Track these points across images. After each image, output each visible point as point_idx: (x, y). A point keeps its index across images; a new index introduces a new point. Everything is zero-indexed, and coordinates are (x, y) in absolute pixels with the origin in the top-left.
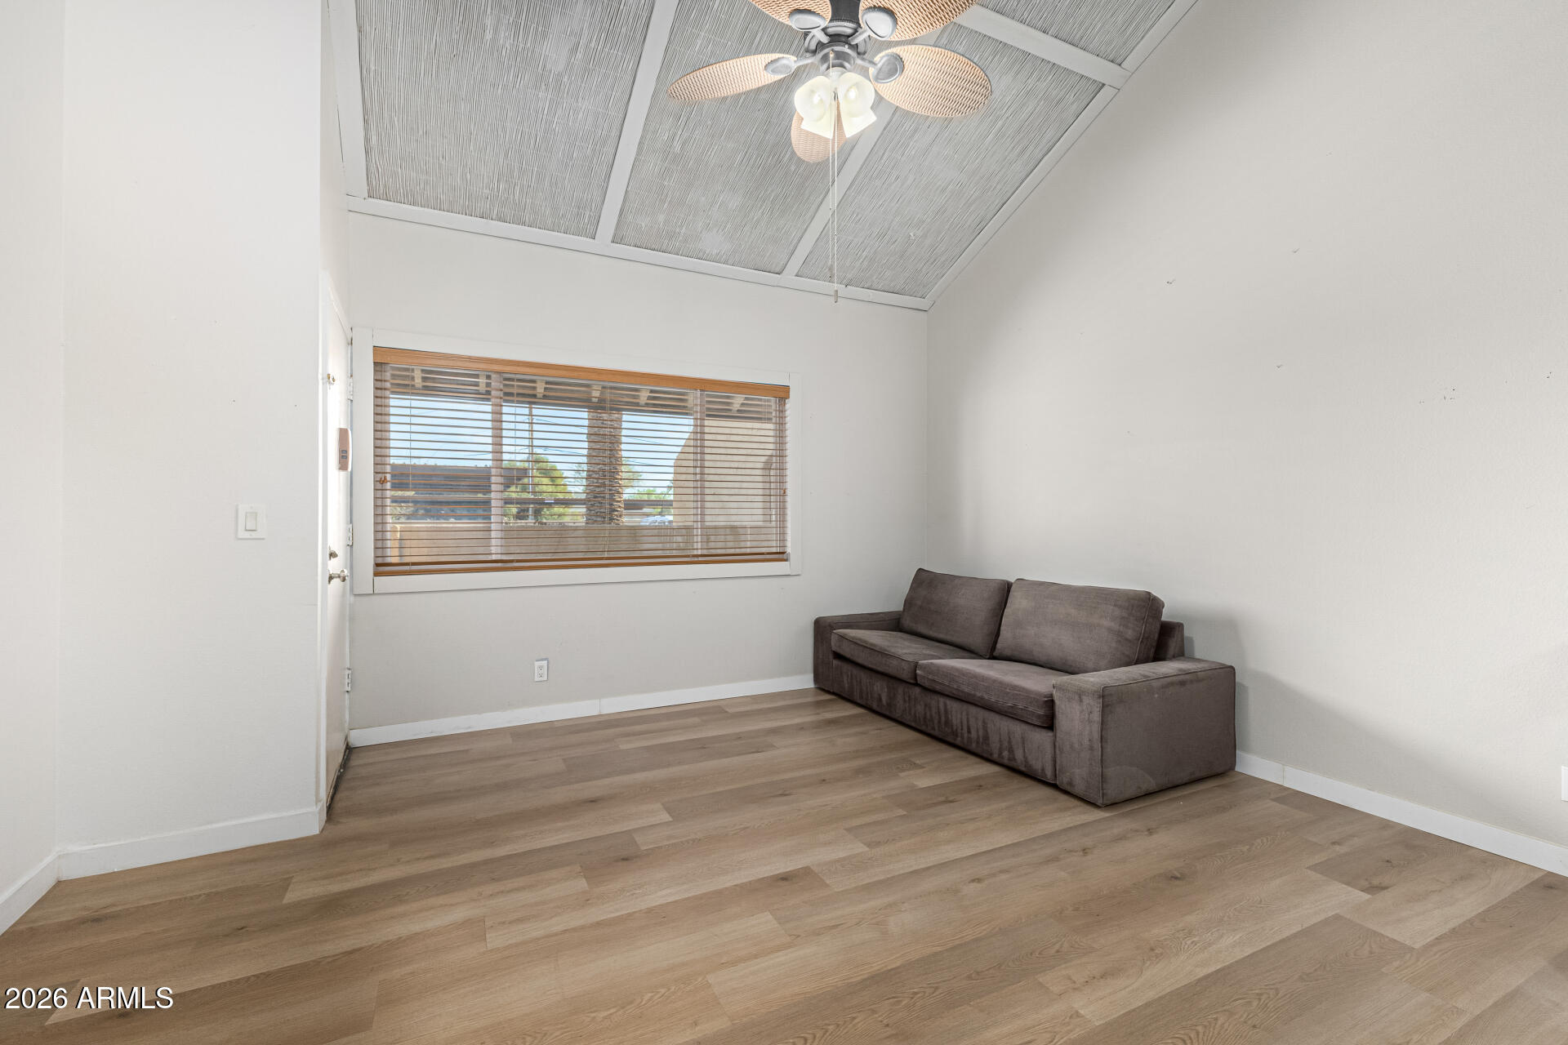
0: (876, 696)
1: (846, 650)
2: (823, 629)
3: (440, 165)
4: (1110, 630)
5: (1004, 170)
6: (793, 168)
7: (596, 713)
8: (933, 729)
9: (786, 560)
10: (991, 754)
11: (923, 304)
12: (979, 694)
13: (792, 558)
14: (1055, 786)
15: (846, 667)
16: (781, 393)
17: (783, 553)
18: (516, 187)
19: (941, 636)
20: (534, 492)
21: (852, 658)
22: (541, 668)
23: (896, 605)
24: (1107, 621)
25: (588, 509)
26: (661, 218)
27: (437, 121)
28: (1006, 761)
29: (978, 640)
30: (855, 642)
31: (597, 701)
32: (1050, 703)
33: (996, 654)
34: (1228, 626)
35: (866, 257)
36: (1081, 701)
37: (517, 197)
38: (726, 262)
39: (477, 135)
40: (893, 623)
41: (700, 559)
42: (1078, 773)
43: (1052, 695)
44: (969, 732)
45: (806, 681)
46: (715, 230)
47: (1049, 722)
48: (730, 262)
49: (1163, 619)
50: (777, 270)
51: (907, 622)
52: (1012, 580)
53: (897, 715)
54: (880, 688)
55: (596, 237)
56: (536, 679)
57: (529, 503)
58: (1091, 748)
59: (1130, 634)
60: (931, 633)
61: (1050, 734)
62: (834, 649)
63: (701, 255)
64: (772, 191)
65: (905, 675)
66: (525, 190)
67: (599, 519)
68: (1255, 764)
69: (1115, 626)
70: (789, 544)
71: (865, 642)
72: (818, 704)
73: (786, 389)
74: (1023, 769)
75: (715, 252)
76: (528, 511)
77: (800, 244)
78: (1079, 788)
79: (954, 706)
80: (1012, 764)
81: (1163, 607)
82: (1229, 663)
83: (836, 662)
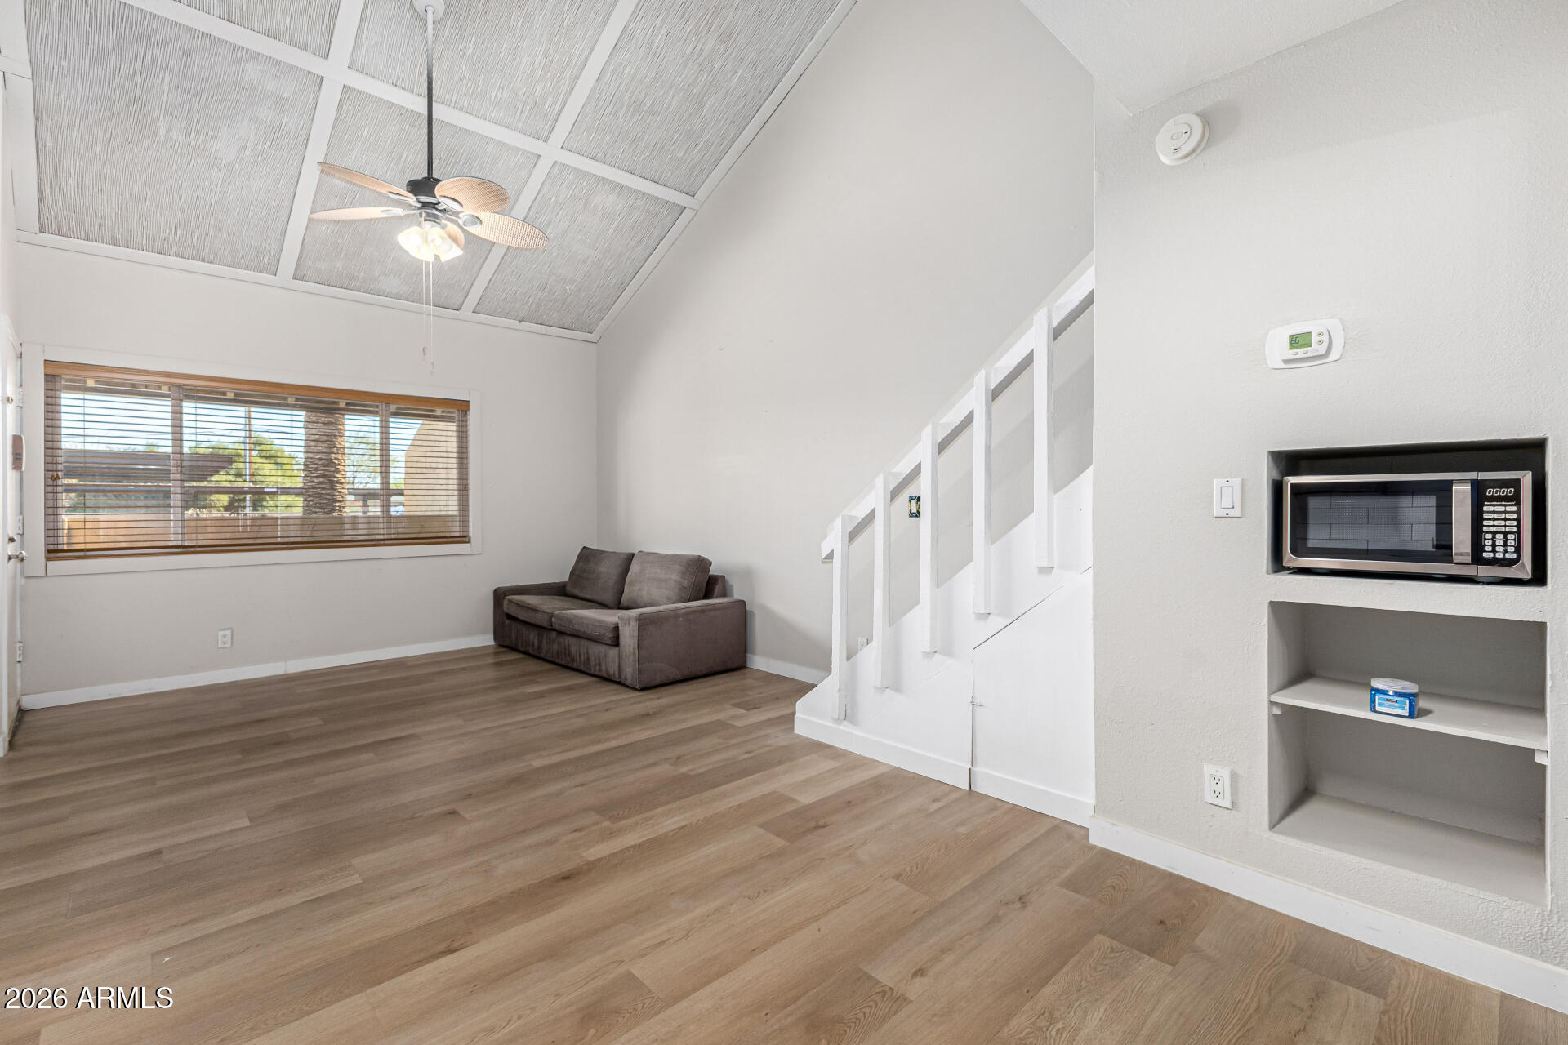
0: (531, 643)
1: (513, 611)
2: (500, 595)
3: (116, 214)
4: (675, 581)
5: (629, 252)
8: (562, 660)
9: (468, 542)
10: (590, 670)
11: (593, 337)
12: (583, 630)
13: (472, 540)
14: (619, 683)
15: (514, 624)
16: (463, 407)
17: (466, 536)
18: (193, 235)
19: (588, 596)
20: (255, 482)
21: (517, 616)
22: (225, 636)
23: (564, 577)
24: (674, 576)
25: (305, 500)
26: (339, 264)
27: (112, 184)
28: (597, 673)
29: (608, 597)
30: (518, 604)
31: (283, 663)
32: (616, 628)
33: (621, 605)
34: (748, 574)
35: (532, 302)
36: (629, 624)
37: (195, 240)
38: (406, 300)
39: (153, 195)
40: (559, 590)
41: (386, 542)
42: (629, 673)
43: (617, 624)
44: (580, 657)
45: (488, 640)
46: (392, 276)
47: (616, 642)
48: (410, 299)
49: (711, 573)
50: (456, 307)
51: (569, 589)
52: (636, 551)
53: (542, 655)
54: (533, 637)
55: (278, 274)
56: (220, 646)
57: (247, 493)
58: (634, 654)
59: (686, 583)
60: (582, 595)
61: (616, 649)
62: (505, 610)
63: (381, 292)
65: (545, 624)
66: (203, 237)
67: (317, 510)
68: (759, 662)
69: (678, 579)
70: (471, 529)
71: (525, 603)
72: (496, 654)
73: (467, 402)
74: (605, 675)
75: (394, 291)
76: (244, 500)
77: (471, 290)
78: (629, 682)
79: (572, 641)
80: (600, 674)
81: (710, 565)
82: (742, 599)
83: (507, 622)
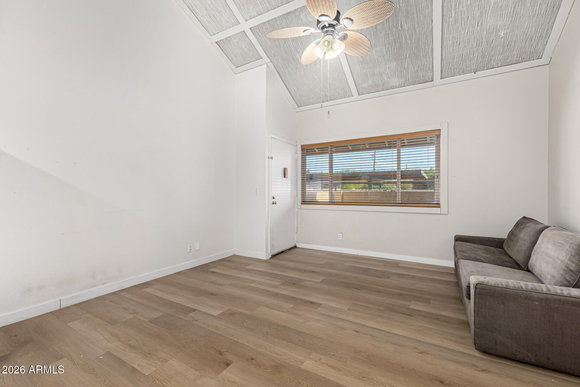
4: (562, 262)
6: (409, 42)
7: (356, 254)
9: (439, 207)
11: (544, 61)
13: (441, 206)
16: (437, 134)
17: (439, 204)
19: (510, 254)
22: (340, 236)
24: (562, 255)
29: (521, 259)
31: (357, 250)
32: (469, 288)
33: (528, 268)
35: (477, 56)
36: (472, 288)
38: (404, 86)
40: (499, 244)
41: (398, 205)
42: (472, 328)
43: (470, 284)
46: (392, 77)
48: (406, 85)
51: (504, 245)
55: (353, 96)
56: (339, 239)
58: (473, 316)
59: (572, 267)
60: (507, 251)
61: (470, 305)
63: (392, 87)
64: (406, 54)
69: (566, 260)
70: (441, 200)
73: (439, 130)
75: (397, 84)
77: (434, 67)
